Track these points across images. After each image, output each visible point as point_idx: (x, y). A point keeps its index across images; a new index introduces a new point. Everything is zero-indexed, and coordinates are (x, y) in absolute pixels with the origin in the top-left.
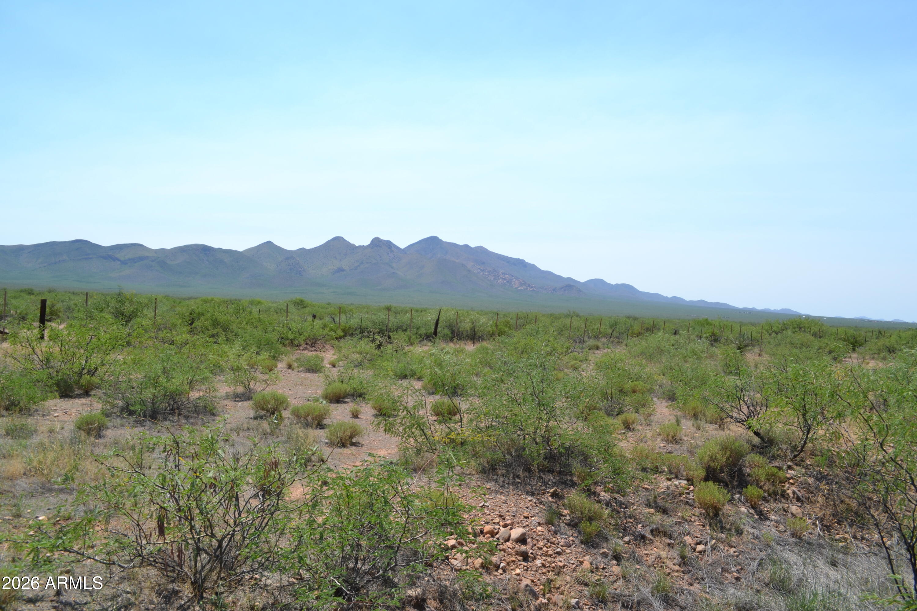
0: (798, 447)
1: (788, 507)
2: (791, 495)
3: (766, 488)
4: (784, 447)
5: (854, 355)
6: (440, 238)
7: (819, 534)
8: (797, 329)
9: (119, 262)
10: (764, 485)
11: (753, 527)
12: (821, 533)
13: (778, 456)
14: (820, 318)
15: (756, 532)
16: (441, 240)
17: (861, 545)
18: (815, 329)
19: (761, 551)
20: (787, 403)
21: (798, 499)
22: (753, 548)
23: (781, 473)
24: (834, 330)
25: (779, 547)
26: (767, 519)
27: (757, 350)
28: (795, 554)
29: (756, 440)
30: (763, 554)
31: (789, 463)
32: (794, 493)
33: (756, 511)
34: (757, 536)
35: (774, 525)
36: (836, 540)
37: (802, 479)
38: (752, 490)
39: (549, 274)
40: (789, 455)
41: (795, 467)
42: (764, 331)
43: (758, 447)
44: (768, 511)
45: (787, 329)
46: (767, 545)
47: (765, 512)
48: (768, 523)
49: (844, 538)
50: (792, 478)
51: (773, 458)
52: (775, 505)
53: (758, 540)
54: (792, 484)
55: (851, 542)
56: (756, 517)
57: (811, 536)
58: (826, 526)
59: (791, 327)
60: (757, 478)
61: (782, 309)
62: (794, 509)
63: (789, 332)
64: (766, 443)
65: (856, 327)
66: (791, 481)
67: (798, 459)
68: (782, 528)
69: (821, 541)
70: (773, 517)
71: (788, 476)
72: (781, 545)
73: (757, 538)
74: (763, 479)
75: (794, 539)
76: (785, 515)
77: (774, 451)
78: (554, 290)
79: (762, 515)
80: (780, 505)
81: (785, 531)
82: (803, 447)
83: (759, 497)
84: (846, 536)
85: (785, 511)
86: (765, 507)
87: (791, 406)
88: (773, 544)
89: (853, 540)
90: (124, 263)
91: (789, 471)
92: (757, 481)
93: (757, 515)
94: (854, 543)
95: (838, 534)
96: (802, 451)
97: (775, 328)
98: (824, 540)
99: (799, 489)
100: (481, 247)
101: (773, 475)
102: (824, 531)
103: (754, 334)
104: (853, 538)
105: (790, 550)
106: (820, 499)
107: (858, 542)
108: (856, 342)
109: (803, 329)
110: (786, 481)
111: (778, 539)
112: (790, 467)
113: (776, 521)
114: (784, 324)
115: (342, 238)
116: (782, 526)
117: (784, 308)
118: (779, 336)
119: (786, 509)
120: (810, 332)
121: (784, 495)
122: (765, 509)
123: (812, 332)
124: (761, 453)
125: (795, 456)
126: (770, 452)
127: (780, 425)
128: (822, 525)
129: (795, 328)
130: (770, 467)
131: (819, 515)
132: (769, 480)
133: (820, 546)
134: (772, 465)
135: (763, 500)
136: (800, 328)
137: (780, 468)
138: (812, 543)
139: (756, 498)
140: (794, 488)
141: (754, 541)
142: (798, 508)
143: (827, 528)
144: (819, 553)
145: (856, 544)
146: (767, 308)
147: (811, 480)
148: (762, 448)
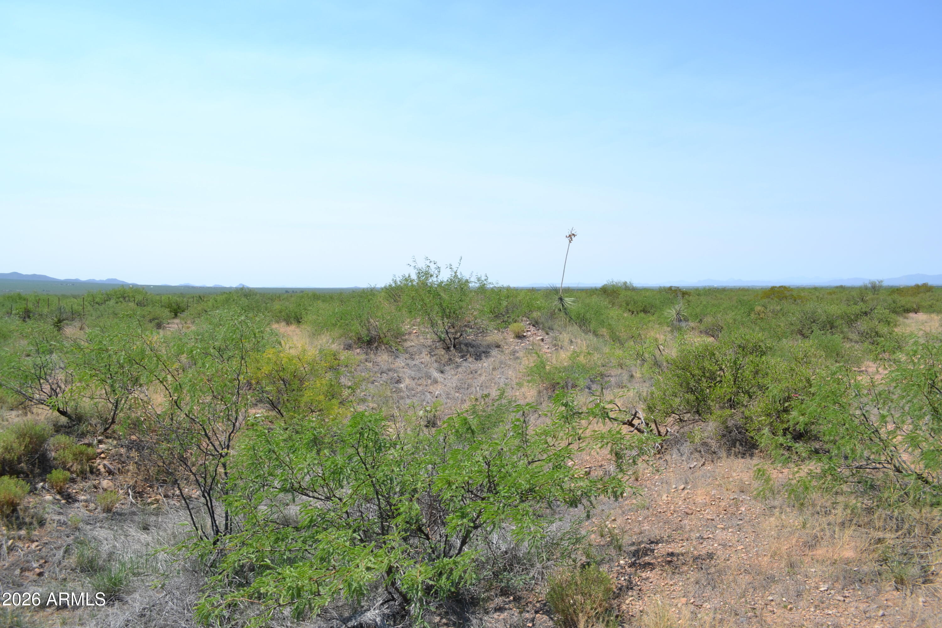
0: (109, 419)
1: (99, 483)
2: (103, 470)
3: (74, 468)
4: (93, 422)
5: (177, 321)
7: (132, 502)
8: (121, 299)
10: (72, 466)
11: (60, 514)
12: (133, 501)
13: (88, 432)
14: (143, 287)
15: (62, 518)
17: (172, 502)
18: (139, 298)
19: (68, 537)
20: (91, 376)
21: (110, 472)
22: (59, 536)
23: (90, 450)
24: (158, 298)
25: (89, 527)
26: (76, 501)
27: (77, 324)
28: (106, 529)
29: (63, 420)
30: (70, 540)
31: (100, 438)
32: (105, 466)
33: (62, 496)
34: (64, 521)
35: (83, 506)
36: (149, 504)
37: (113, 451)
38: (57, 475)
40: (100, 429)
41: (107, 440)
42: (86, 303)
43: (65, 427)
44: (76, 492)
45: (110, 299)
46: (76, 528)
47: (73, 495)
48: (77, 505)
49: (156, 500)
50: (103, 452)
51: (83, 435)
52: (84, 483)
53: (65, 526)
54: (104, 458)
55: (163, 502)
56: (63, 501)
57: (123, 507)
58: (139, 493)
59: (115, 297)
60: (63, 460)
61: (108, 280)
62: (105, 483)
63: (112, 303)
64: (74, 421)
65: (181, 294)
66: (103, 455)
67: (109, 431)
68: (92, 506)
69: (134, 509)
70: (83, 497)
71: (99, 451)
72: (91, 524)
73: (65, 523)
74: (70, 460)
75: (105, 514)
76: (96, 492)
77: (83, 427)
79: (70, 498)
80: (89, 483)
81: (96, 509)
82: (113, 419)
83: (65, 480)
84: (158, 497)
85: (95, 487)
86: (73, 489)
87: (96, 378)
88: (81, 525)
89: (164, 499)
91: (100, 446)
92: (64, 463)
93: (64, 499)
94: (166, 501)
95: (150, 497)
96: (113, 422)
97: (97, 300)
98: (137, 506)
99: (110, 462)
101: (81, 453)
102: (136, 498)
103: (75, 307)
104: (165, 497)
105: (101, 527)
106: (131, 468)
107: (170, 500)
108: (179, 308)
109: (127, 299)
110: (97, 456)
111: (87, 518)
112: (100, 442)
113: (86, 501)
114: (108, 295)
116: (93, 505)
117: (110, 278)
118: (102, 308)
119: (97, 485)
120: (134, 301)
121: (94, 471)
122: (74, 491)
123: (136, 302)
124: (68, 434)
125: (106, 429)
126: (78, 430)
127: (88, 400)
128: (135, 492)
129: (119, 298)
130: (79, 446)
131: (131, 483)
132: (77, 460)
133: (134, 513)
134: (81, 443)
135: (72, 482)
136: (124, 298)
137: (89, 445)
138: (124, 513)
139: (61, 482)
140: (106, 462)
141: (60, 528)
142: (109, 482)
143: (139, 494)
144: (131, 521)
145: (168, 503)
146: (92, 278)
147: (123, 451)
148: (70, 427)
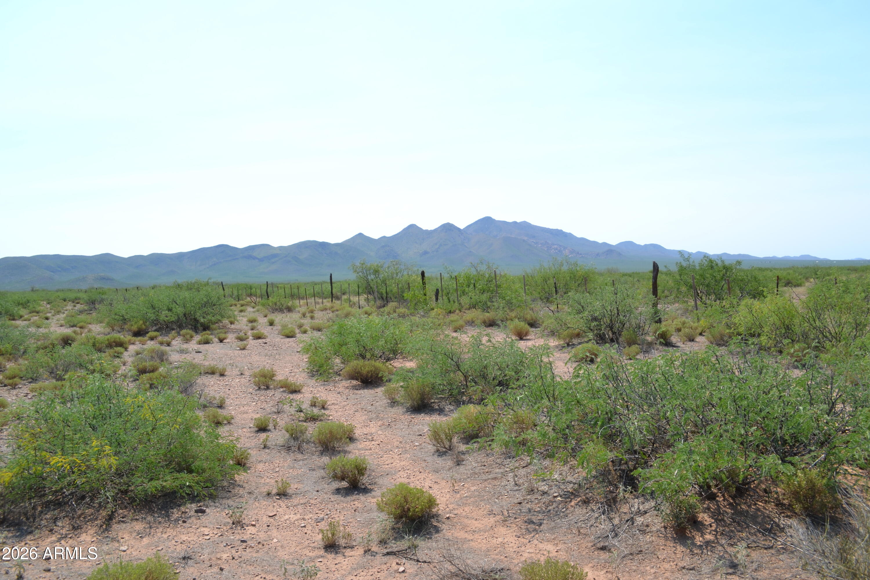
6: (493, 218)
9: (257, 260)
16: (494, 220)
39: (583, 240)
78: (597, 255)
90: (261, 260)
100: (525, 222)
115: (415, 225)
